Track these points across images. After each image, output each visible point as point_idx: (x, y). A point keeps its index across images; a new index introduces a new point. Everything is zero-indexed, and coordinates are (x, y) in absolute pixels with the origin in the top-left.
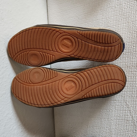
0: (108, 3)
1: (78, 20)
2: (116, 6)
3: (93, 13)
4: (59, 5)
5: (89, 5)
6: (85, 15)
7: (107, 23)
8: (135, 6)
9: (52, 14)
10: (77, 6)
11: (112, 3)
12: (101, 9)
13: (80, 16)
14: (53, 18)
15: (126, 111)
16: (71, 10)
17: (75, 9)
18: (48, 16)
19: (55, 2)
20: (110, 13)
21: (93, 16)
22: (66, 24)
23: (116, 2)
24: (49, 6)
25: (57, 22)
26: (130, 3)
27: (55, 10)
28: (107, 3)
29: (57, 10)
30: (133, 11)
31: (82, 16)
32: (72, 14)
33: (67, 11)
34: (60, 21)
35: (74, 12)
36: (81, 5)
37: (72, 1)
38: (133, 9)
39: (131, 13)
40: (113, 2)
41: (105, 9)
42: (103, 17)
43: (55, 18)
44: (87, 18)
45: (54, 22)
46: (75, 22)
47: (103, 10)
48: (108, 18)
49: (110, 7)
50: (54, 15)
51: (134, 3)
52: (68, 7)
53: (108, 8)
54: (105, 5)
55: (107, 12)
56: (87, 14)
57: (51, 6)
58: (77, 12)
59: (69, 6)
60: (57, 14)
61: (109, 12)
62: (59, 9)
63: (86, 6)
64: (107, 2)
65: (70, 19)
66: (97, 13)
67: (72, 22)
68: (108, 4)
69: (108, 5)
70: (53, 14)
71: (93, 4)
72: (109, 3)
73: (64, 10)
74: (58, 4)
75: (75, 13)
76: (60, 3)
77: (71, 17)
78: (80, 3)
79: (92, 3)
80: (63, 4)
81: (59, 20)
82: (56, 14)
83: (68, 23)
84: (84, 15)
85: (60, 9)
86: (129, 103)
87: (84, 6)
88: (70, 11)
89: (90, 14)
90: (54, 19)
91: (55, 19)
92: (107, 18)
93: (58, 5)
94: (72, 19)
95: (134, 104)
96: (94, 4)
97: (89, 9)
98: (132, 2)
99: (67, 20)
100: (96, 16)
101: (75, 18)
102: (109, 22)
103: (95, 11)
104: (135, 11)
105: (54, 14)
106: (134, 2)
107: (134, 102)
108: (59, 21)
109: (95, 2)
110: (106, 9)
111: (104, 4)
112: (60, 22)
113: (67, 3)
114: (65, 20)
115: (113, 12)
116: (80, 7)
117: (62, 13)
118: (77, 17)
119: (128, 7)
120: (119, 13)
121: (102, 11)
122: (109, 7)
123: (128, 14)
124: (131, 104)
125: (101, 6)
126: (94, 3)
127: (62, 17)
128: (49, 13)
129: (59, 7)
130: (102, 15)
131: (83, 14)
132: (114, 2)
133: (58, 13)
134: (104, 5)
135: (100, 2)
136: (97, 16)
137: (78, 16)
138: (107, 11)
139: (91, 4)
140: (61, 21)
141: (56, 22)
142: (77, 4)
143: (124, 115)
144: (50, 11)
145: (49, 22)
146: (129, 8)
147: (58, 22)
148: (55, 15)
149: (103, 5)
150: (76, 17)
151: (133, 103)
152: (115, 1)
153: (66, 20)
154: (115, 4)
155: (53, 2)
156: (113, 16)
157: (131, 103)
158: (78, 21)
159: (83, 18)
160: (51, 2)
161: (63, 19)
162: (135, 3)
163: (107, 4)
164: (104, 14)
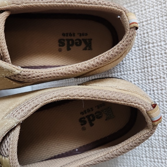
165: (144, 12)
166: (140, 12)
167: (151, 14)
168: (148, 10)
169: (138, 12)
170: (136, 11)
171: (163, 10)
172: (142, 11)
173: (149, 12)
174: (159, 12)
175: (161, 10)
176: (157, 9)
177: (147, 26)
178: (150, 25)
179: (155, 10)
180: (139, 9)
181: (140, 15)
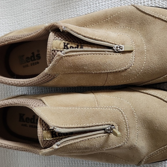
165: (98, 5)
166: (95, 5)
167: (104, 7)
168: (101, 4)
169: (93, 4)
170: (91, 3)
171: (113, 5)
172: (96, 4)
173: (102, 5)
174: (110, 5)
175: (111, 4)
176: (108, 4)
179: (107, 4)
180: (94, 2)
181: (95, 7)
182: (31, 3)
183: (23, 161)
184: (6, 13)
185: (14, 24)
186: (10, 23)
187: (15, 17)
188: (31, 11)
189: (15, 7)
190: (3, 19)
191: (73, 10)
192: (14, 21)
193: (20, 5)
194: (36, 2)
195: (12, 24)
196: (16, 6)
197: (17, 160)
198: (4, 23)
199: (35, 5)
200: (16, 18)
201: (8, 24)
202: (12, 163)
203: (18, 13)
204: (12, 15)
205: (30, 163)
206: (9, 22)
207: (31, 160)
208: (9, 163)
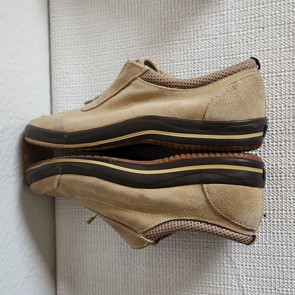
0: (199, 25)
1: (125, 57)
2: (216, 35)
3: (162, 46)
4: (79, 17)
5: (152, 25)
6: (141, 47)
7: (195, 71)
8: (259, 40)
9: (60, 38)
10: (125, 24)
11: (207, 27)
12: (181, 38)
13: (131, 49)
14: (64, 48)
15: (229, 276)
16: (110, 32)
17: (118, 31)
18: (51, 40)
19: (69, 8)
20: (203, 50)
21: (161, 52)
22: (94, 63)
23: (218, 25)
24: (54, 15)
25: (73, 58)
26: (250, 31)
27: (69, 27)
28: (195, 26)
29: (73, 27)
30: (255, 51)
31: (135, 48)
32: (110, 42)
33: (100, 34)
34: (81, 56)
35: (116, 38)
36: (134, 22)
37: (111, 11)
38: (255, 45)
39: (249, 54)
40: (210, 26)
41: (191, 38)
42: (185, 56)
43: (67, 47)
44: (146, 56)
45: (64, 57)
46: (117, 61)
47: (186, 41)
48: (196, 61)
49: (202, 35)
50: (66, 39)
51: (257, 32)
52: (102, 24)
53: (198, 38)
54: (192, 29)
55: (196, 47)
56: (148, 46)
57: (58, 16)
58: (123, 39)
59: (105, 23)
60: (73, 37)
61: (199, 47)
62: (79, 27)
63: (146, 26)
64: (196, 22)
65: (106, 53)
66: (171, 47)
67: (111, 62)
68: (199, 28)
69: (197, 30)
70: (63, 38)
71: (163, 23)
72: (201, 27)
73: (92, 30)
74: (78, 14)
75: (119, 41)
76: (82, 12)
77: (107, 50)
78: (131, 18)
79: (161, 21)
80: (88, 16)
81: (79, 53)
82: (70, 37)
83: (99, 62)
84: (139, 47)
85: (82, 27)
86: (236, 257)
87: (140, 27)
88: (106, 33)
89: (154, 45)
90: (66, 49)
91: (69, 49)
92: (194, 60)
93: (76, 17)
94: (109, 52)
95: (248, 260)
96: (165, 24)
97: (153, 35)
98: (253, 31)
99: (99, 54)
100: (169, 53)
101: (117, 51)
102: (198, 70)
103: (168, 40)
104: (259, 51)
105: (67, 37)
106: (257, 30)
107: (248, 256)
108: (77, 56)
109: (168, 20)
110: (194, 38)
111: (188, 27)
112: (79, 57)
113: (99, 14)
114: (92, 55)
115: (209, 47)
116: (131, 28)
117: (86, 36)
118: (123, 50)
119: (244, 41)
120: (222, 51)
121: (182, 42)
122: (199, 35)
123: (243, 57)
124: (240, 260)
125: (181, 30)
126: (166, 22)
127: (86, 46)
128: (53, 33)
129: (79, 22)
130: (182, 52)
131: (138, 44)
132: (212, 25)
133: (76, 36)
134: (188, 30)
135: (179, 22)
136: (172, 53)
137: (124, 47)
138: (196, 44)
139: (159, 23)
140: (84, 56)
141: (71, 56)
142: (123, 20)
143: (224, 284)
144: (57, 28)
145: (52, 56)
146: (246, 43)
147: (74, 56)
148: (69, 39)
149: (186, 29)
150: (120, 50)
151: (246, 257)
152: (215, 24)
153: (96, 54)
154: (214, 30)
155: (66, 8)
156: (209, 58)
157: (240, 257)
158: (124, 59)
159: (138, 54)
160: (58, 8)
161: (89, 52)
162: (259, 32)
163: (196, 28)
164: (187, 50)
165: (196, 51)
166: (193, 50)
167: (203, 54)
168: (200, 50)
170: (189, 48)
171: (214, 52)
172: (194, 49)
173: (201, 51)
174: (211, 53)
175: (212, 51)
176: (209, 50)
177: (198, 64)
178: (201, 63)
179: (207, 51)
180: (192, 47)
181: (193, 53)
182: (113, 41)
183: (93, 236)
184: (80, 51)
185: (90, 65)
186: (85, 64)
187: (91, 56)
188: (113, 51)
189: (92, 45)
190: (76, 58)
191: (165, 54)
192: (89, 62)
193: (99, 42)
194: (120, 41)
195: (87, 65)
196: (93, 43)
197: (85, 234)
198: (77, 63)
199: (119, 45)
200: (92, 59)
201: (82, 64)
202: (78, 238)
203: (95, 51)
204: (87, 54)
205: (102, 239)
206: (83, 63)
207: (103, 235)
208: (75, 238)
